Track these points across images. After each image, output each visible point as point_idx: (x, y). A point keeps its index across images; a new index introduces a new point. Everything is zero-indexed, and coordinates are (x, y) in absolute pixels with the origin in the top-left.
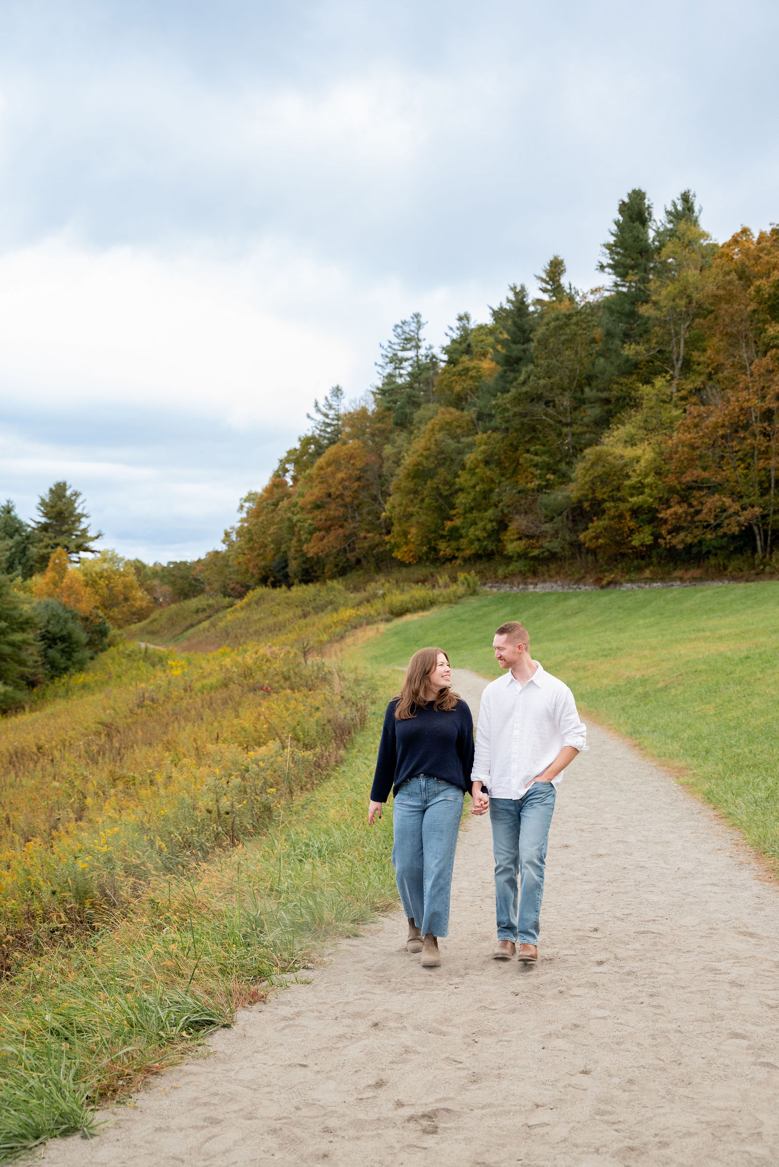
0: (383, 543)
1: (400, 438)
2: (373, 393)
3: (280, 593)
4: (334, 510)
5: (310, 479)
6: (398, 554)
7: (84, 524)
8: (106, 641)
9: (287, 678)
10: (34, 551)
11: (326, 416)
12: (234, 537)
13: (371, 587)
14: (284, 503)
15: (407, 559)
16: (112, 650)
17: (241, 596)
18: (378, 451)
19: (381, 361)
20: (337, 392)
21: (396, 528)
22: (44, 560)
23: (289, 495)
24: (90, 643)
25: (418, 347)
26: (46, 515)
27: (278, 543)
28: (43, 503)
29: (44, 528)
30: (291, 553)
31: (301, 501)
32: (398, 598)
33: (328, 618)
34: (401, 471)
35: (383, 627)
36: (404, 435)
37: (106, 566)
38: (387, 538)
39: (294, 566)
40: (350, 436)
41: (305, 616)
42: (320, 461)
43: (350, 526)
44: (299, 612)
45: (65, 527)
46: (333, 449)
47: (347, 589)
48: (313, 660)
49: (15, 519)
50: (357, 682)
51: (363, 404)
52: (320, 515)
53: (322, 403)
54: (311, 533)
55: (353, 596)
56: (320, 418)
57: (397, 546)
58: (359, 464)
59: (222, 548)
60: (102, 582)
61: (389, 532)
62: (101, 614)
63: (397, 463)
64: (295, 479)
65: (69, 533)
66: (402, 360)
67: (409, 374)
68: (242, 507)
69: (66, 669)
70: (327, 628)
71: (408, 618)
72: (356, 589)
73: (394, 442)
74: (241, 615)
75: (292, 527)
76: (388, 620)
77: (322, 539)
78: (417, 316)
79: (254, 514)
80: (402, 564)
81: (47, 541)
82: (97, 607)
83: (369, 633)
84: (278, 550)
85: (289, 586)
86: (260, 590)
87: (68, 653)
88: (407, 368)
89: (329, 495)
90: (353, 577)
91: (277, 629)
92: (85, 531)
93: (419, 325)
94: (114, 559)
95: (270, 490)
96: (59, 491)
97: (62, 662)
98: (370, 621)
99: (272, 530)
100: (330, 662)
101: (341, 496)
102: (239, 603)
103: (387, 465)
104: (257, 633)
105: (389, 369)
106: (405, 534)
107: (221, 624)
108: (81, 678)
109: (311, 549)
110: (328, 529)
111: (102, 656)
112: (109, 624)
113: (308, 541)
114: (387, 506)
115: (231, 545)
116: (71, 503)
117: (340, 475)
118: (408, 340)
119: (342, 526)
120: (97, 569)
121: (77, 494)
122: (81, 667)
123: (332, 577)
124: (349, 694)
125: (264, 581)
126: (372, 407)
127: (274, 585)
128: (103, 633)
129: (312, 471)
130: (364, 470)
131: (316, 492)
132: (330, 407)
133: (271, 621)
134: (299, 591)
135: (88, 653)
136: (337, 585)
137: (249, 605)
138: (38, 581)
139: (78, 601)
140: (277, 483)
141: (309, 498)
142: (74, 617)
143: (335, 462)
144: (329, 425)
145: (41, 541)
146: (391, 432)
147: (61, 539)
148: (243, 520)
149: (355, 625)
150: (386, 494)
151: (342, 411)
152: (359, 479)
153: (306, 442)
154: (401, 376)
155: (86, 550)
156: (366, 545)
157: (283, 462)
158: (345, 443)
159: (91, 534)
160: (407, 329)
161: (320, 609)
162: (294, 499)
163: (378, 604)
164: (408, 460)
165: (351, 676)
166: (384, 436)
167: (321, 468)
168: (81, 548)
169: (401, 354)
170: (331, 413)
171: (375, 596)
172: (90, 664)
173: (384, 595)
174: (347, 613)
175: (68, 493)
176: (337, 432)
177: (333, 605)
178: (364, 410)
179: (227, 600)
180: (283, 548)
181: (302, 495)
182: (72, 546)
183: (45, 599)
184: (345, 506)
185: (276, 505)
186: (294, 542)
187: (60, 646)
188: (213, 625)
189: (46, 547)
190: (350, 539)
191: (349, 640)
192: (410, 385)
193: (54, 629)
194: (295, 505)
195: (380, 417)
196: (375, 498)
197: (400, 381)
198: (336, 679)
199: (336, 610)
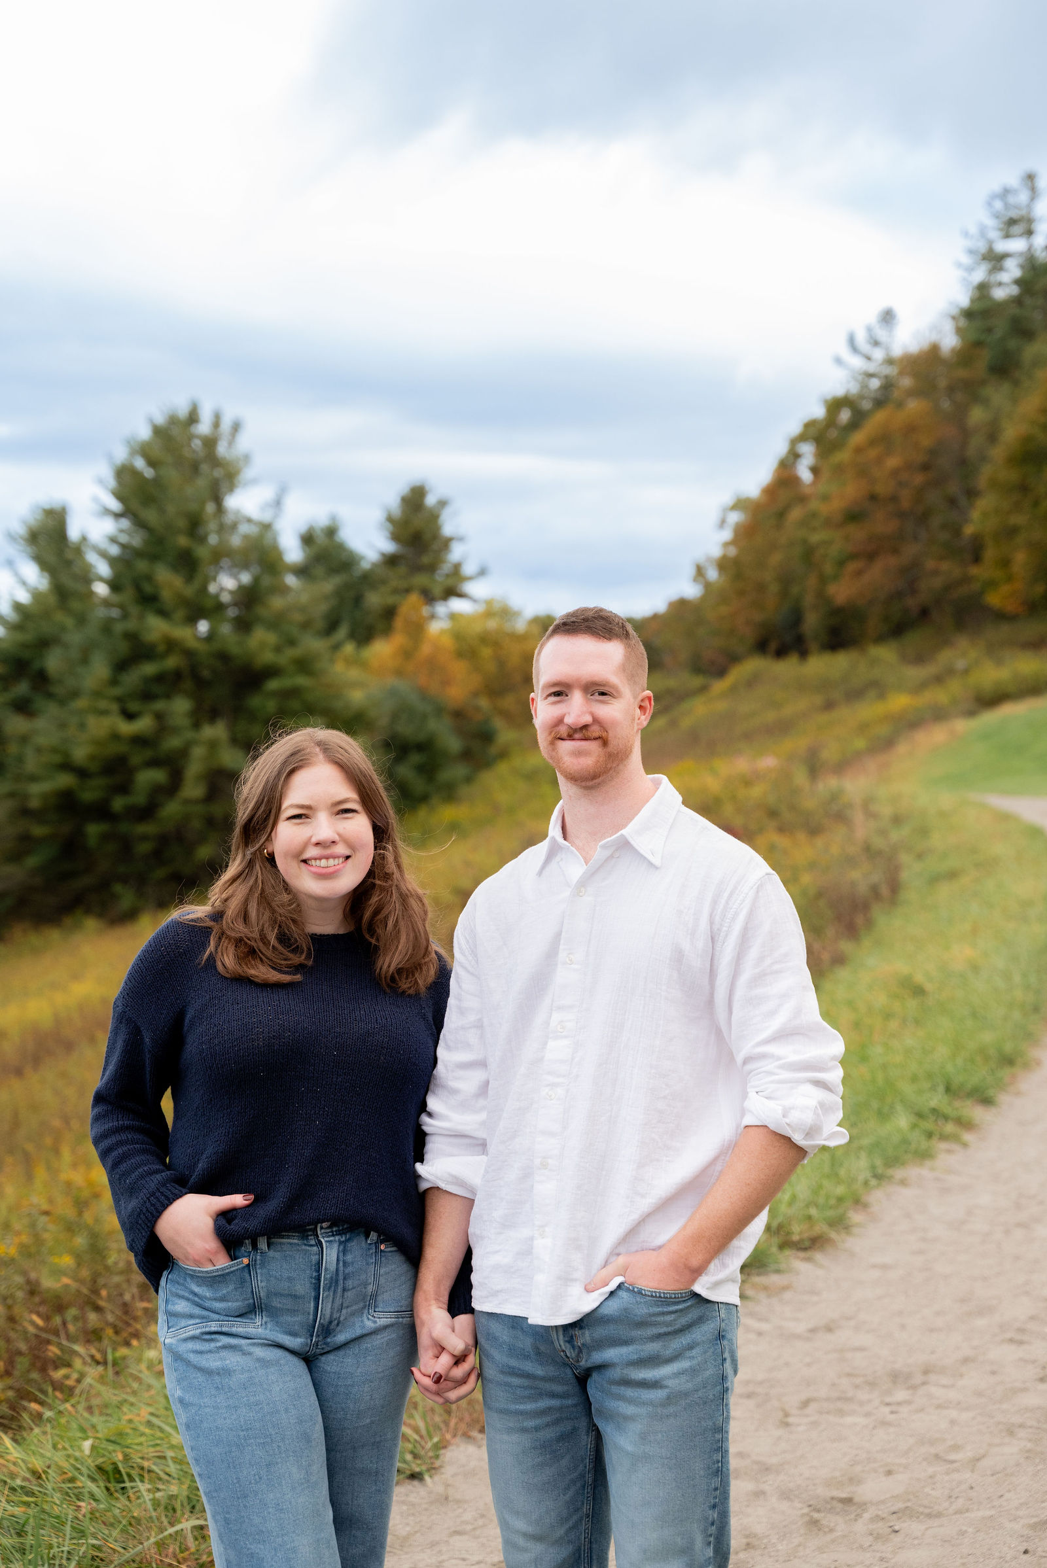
0: (966, 580)
1: (998, 394)
2: (954, 318)
3: (788, 668)
4: (882, 524)
5: (839, 469)
6: (994, 599)
7: (456, 553)
8: (493, 750)
9: (773, 814)
10: (374, 600)
11: (869, 358)
12: (713, 574)
13: (946, 657)
14: (796, 514)
15: (1011, 607)
16: (502, 768)
17: (721, 672)
18: (959, 416)
19: (966, 260)
20: (888, 317)
21: (990, 554)
22: (389, 613)
23: (802, 499)
24: (467, 755)
25: (1029, 233)
26: (395, 537)
27: (786, 580)
28: (390, 519)
29: (391, 561)
30: (809, 600)
31: (824, 509)
32: (991, 674)
33: (869, 710)
34: (998, 453)
35: (962, 725)
36: (1006, 387)
37: (492, 624)
38: (974, 571)
39: (812, 621)
40: (912, 393)
41: (829, 706)
42: (858, 438)
43: (910, 550)
44: (818, 700)
45: (426, 560)
46: (880, 417)
47: (905, 659)
48: (827, 784)
49: (341, 547)
50: (897, 820)
51: (934, 337)
52: (858, 534)
53: (861, 338)
54: (841, 563)
55: (915, 673)
56: (857, 363)
57: (992, 584)
58: (926, 441)
59: (691, 591)
60: (486, 652)
61: (977, 559)
62: (484, 703)
63: (993, 437)
64: (815, 470)
65: (432, 568)
66: (1005, 256)
67: (1018, 282)
68: (722, 523)
69: (424, 799)
70: (863, 728)
71: (1008, 710)
72: (919, 659)
73: (985, 402)
74: (721, 706)
75: (808, 554)
76: (971, 713)
77: (859, 573)
78: (1030, 178)
79: (744, 534)
80: (1001, 616)
81: (395, 583)
82: (476, 694)
83: (937, 735)
84: (784, 593)
85: (804, 654)
86: (753, 665)
87: (428, 770)
88: (1012, 271)
89: (873, 498)
90: (914, 639)
91: (782, 728)
92: (457, 567)
93: (1034, 192)
94: (506, 613)
95: (771, 491)
96: (415, 499)
97: (418, 785)
98: (939, 715)
99: (776, 559)
100: (854, 786)
101: (894, 499)
102: (720, 686)
103: (976, 442)
104: (748, 737)
105: (979, 275)
106: (1005, 563)
107: (686, 723)
108: (448, 813)
109: (842, 592)
110: (871, 556)
111: (488, 778)
112: (498, 723)
113: (836, 577)
114: (975, 515)
115: (708, 586)
116: (433, 518)
117: (893, 462)
118: (1012, 222)
119: (895, 551)
120: (477, 628)
121: (443, 503)
122: (450, 793)
123: (880, 639)
124: (878, 843)
125: (761, 646)
126: (949, 341)
127: (781, 653)
128: (486, 736)
129: (843, 456)
130: (933, 452)
131: (849, 492)
132: (876, 343)
133: (770, 716)
134: (821, 665)
135: (458, 771)
136: (885, 653)
137: (733, 689)
138: (382, 650)
139: (446, 683)
140: (784, 478)
141: (836, 505)
142: (439, 711)
143: (883, 440)
144: (871, 375)
145: (383, 582)
146: (983, 383)
147: (420, 580)
148: (726, 545)
149: (911, 723)
150: (972, 494)
151: (897, 351)
152: (926, 467)
153: (835, 405)
154: (1000, 284)
155: (461, 595)
156: (937, 583)
157: (795, 442)
158: (900, 405)
159: (469, 569)
160: (1011, 200)
161: (855, 694)
162: (814, 505)
163: (955, 688)
164: (1011, 433)
165: (886, 811)
166: (970, 390)
167: (859, 450)
168: (452, 592)
169: (1002, 246)
170: (878, 355)
171: (950, 672)
172: (464, 790)
173: (966, 672)
174: (899, 702)
175: (430, 500)
176: (888, 386)
177: (877, 688)
178: (934, 349)
179: (697, 681)
180: (795, 590)
181: (825, 498)
182: (437, 590)
183: (391, 681)
184: (902, 515)
185: (781, 515)
186: (812, 582)
187: (415, 758)
188: (673, 723)
189: (396, 591)
190: (910, 574)
191: (902, 748)
192: (1018, 301)
193: (406, 730)
194: (814, 515)
195: (965, 356)
196: (952, 502)
197: (1000, 294)
198: (858, 817)
199: (882, 696)
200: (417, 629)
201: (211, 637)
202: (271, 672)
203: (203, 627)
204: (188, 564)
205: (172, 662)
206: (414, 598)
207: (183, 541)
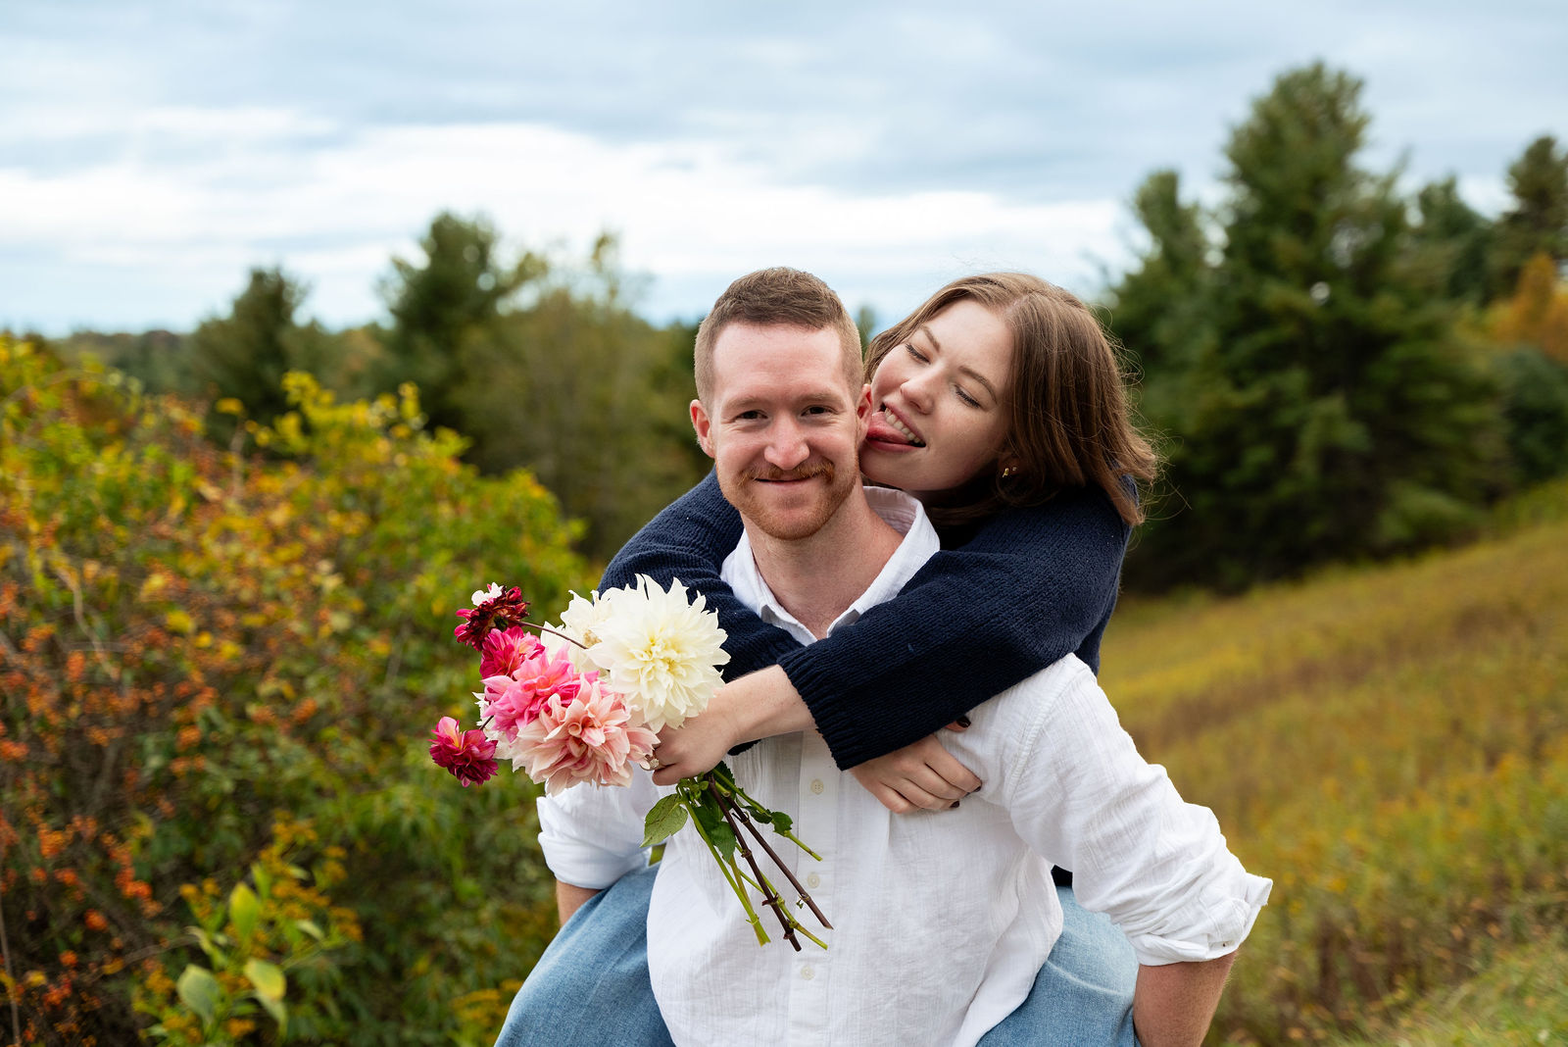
22: (1512, 275)
26: (1520, 194)
28: (1513, 171)
45: (1552, 215)
49: (1460, 205)
65: (1556, 226)
81: (1519, 242)
87: (1556, 442)
96: (1540, 152)
97: (1546, 457)
138: (1505, 314)
145: (1506, 243)
183: (1516, 347)
187: (1542, 429)
189: (1519, 251)
193: (1531, 398)
200: (1544, 293)
201: (1330, 303)
202: (1393, 338)
203: (1321, 292)
204: (1305, 225)
205: (1287, 331)
206: (1541, 260)
207: (1303, 203)
